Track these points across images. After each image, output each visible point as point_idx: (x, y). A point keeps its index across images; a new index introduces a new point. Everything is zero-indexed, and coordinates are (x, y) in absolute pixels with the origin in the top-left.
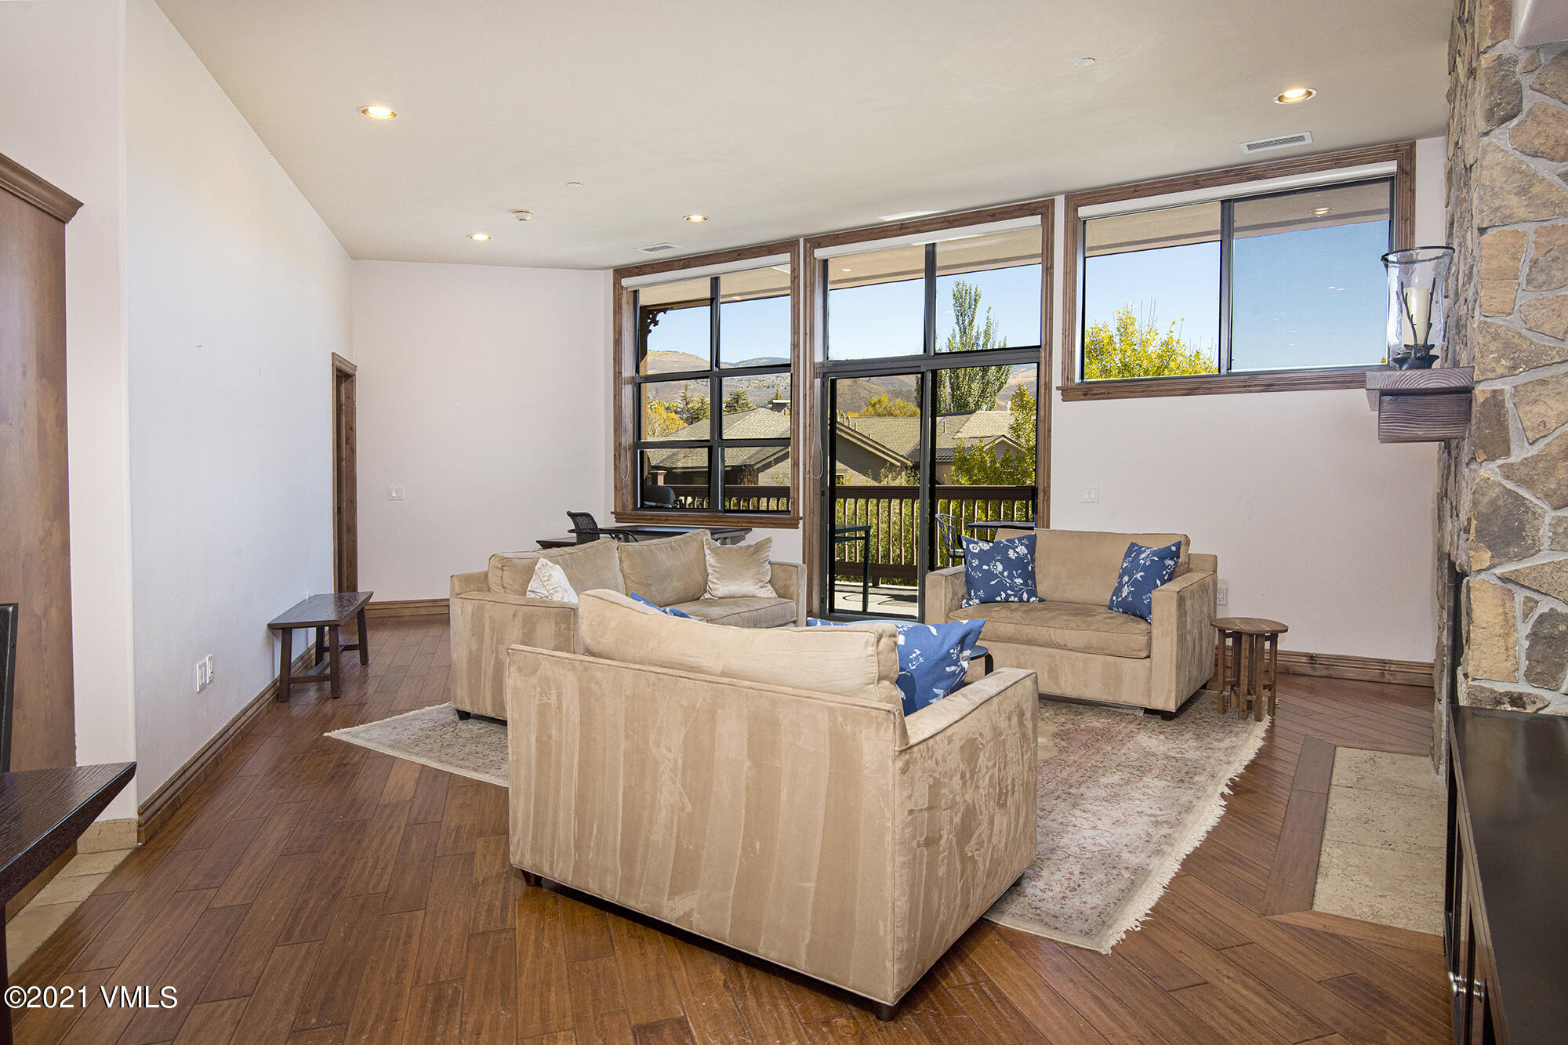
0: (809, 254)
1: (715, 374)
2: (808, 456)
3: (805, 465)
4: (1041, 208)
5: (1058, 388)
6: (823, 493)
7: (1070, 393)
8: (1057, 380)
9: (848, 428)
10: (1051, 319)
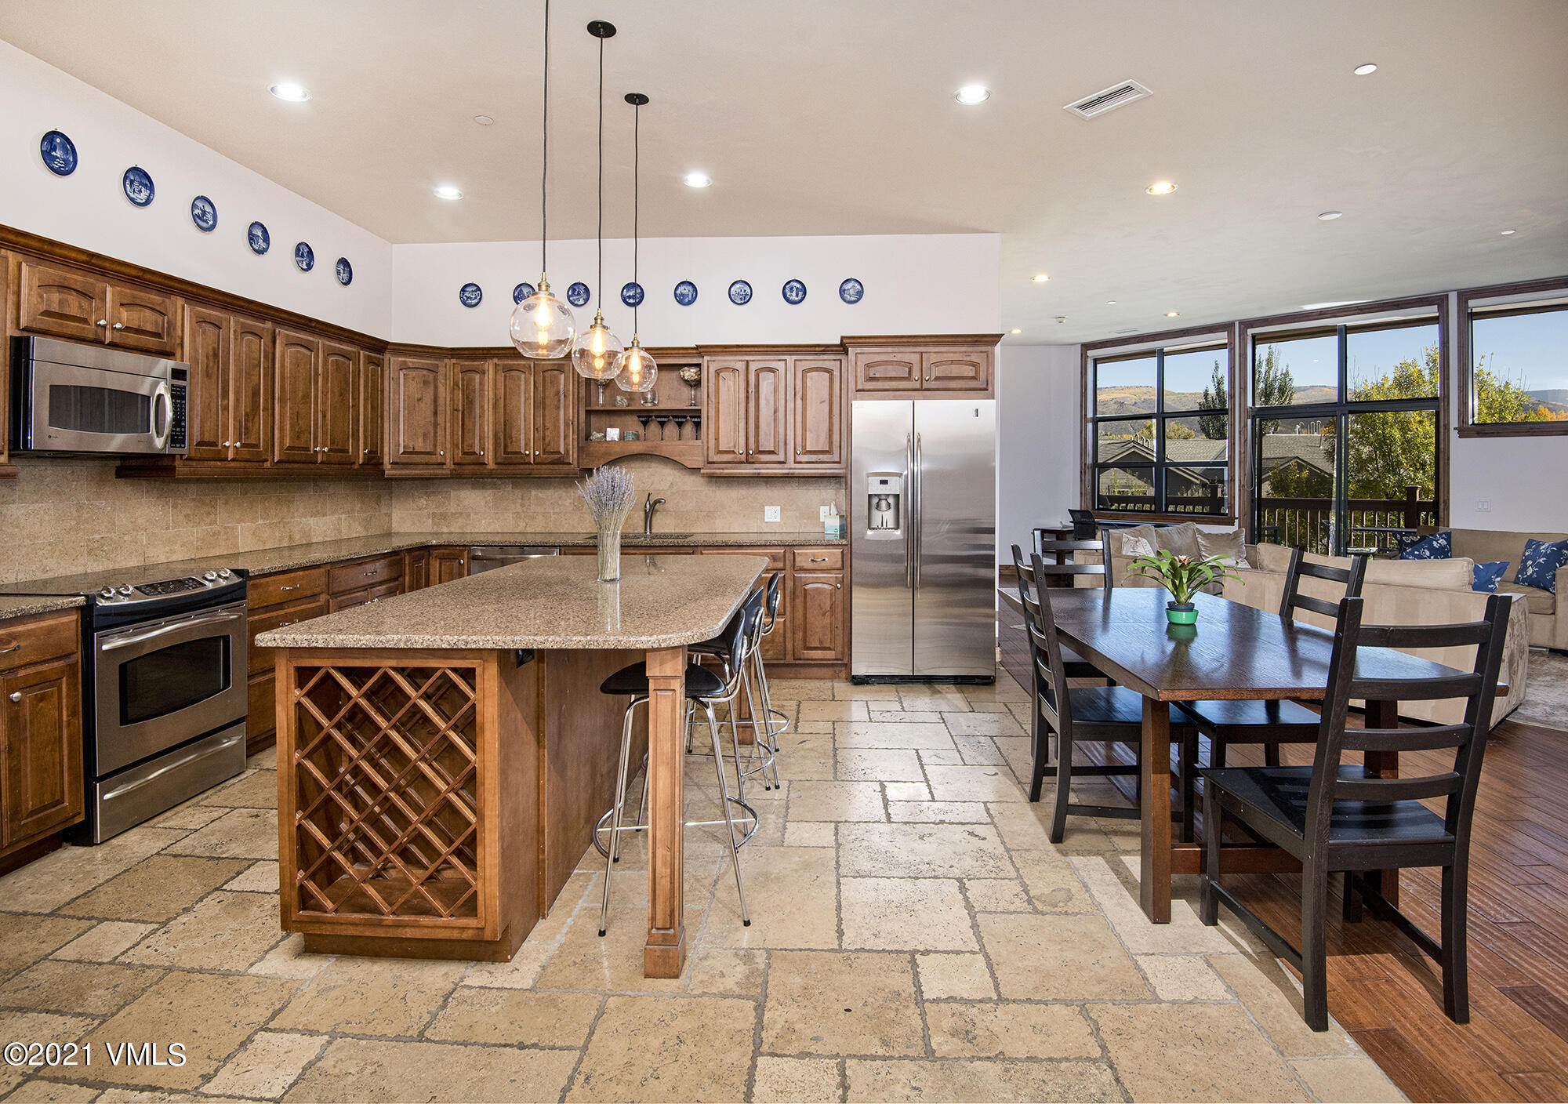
0: (1243, 334)
1: (1162, 416)
2: (1242, 475)
3: (1240, 480)
4: (1440, 300)
5: (1455, 429)
6: (1252, 501)
7: (1465, 431)
8: (1454, 422)
9: (1147, 448)
10: (1448, 379)
